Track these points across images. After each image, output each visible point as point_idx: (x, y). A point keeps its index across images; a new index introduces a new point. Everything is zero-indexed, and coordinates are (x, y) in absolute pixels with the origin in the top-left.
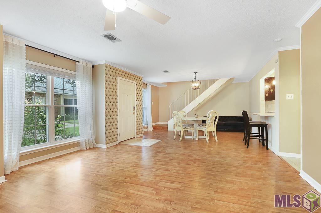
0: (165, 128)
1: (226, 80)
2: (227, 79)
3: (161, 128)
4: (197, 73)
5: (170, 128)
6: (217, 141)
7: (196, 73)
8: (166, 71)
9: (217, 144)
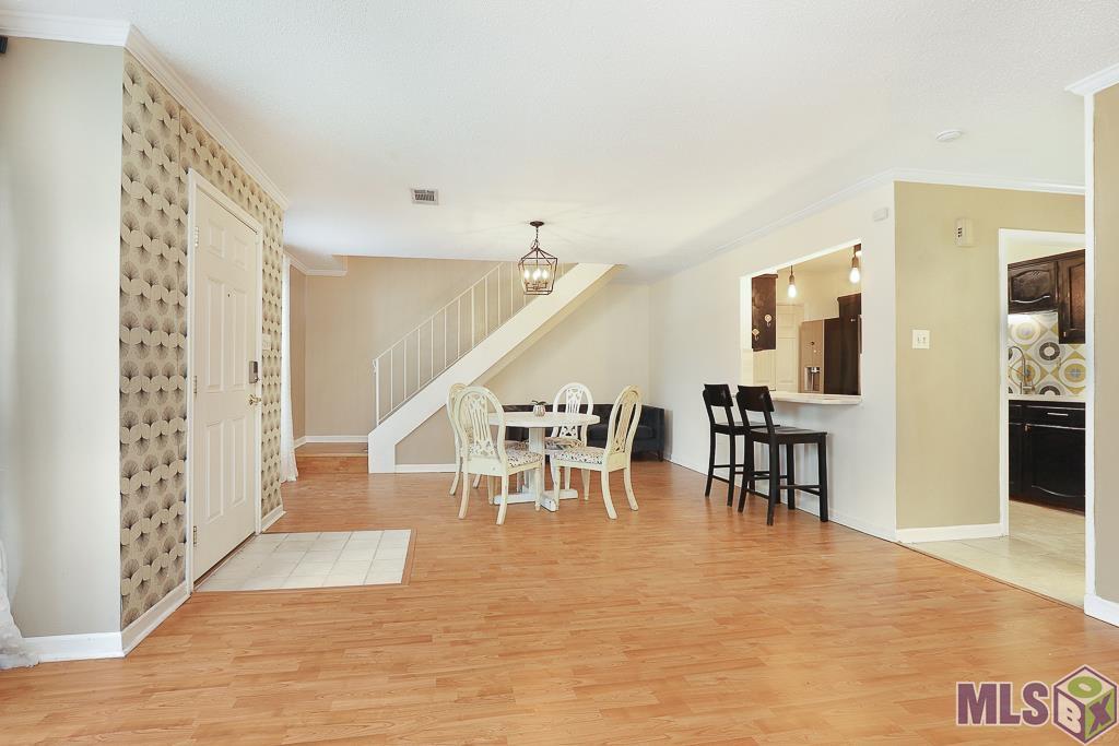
0: (354, 463)
1: (601, 269)
2: (604, 268)
3: (336, 463)
4: (541, 224)
5: (381, 460)
6: (637, 507)
7: (537, 224)
8: (424, 196)
9: (635, 517)
